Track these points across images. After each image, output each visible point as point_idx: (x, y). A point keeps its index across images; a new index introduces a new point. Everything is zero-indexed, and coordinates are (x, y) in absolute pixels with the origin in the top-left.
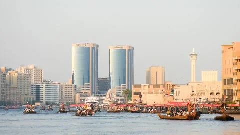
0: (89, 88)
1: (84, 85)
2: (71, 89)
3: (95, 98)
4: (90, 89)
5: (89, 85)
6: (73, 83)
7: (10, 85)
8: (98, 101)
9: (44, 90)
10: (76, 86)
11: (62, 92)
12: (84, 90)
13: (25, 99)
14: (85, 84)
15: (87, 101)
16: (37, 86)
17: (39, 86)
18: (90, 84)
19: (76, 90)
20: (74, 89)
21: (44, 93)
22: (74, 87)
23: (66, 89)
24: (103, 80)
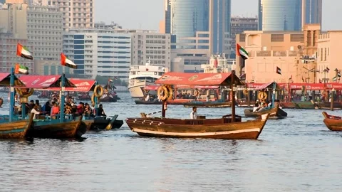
0: (207, 41)
1: (195, 36)
2: (161, 45)
3: (156, 68)
4: (209, 44)
5: (207, 36)
6: (168, 30)
7: (8, 34)
8: (161, 74)
9: (95, 47)
10: (173, 39)
11: (139, 52)
12: (195, 47)
13: (46, 68)
14: (198, 33)
15: (134, 73)
16: (76, 37)
17: (82, 37)
18: (209, 33)
19: (173, 47)
20: (168, 44)
21: (95, 54)
22: (168, 40)
23: (150, 44)
24: (245, 22)
